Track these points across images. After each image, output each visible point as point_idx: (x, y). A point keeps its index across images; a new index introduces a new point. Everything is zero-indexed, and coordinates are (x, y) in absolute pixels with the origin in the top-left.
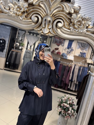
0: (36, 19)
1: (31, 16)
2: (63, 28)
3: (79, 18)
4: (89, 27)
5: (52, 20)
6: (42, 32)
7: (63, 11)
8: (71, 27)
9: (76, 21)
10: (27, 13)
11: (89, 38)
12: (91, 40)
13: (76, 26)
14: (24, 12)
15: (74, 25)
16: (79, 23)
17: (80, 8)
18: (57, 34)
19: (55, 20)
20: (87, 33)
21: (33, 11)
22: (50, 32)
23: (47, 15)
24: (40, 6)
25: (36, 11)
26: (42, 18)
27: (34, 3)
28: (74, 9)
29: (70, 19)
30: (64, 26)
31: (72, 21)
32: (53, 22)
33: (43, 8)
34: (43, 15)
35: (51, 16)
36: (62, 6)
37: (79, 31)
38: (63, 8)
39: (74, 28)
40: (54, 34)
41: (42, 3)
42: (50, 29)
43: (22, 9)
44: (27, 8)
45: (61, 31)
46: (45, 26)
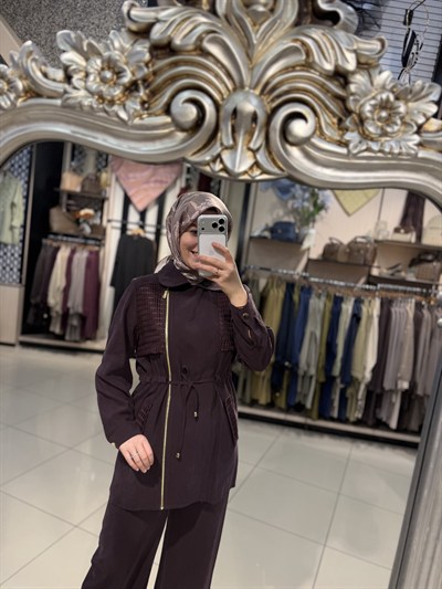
2: (315, 141)
3: (383, 87)
4: (427, 127)
6: (225, 169)
7: (308, 65)
10: (148, 88)
13: (371, 129)
15: (361, 121)
16: (384, 114)
17: (383, 45)
18: (287, 172)
19: (275, 111)
20: (422, 154)
22: (257, 164)
24: (206, 54)
25: (188, 75)
26: (217, 107)
27: (178, 42)
29: (343, 100)
30: (318, 130)
31: (351, 105)
32: (269, 118)
34: (220, 92)
35: (257, 92)
36: (303, 44)
37: (387, 149)
38: (308, 53)
39: (365, 136)
40: (276, 170)
41: (213, 41)
42: (255, 151)
43: (124, 71)
44: (147, 65)
45: (308, 156)
46: (234, 139)
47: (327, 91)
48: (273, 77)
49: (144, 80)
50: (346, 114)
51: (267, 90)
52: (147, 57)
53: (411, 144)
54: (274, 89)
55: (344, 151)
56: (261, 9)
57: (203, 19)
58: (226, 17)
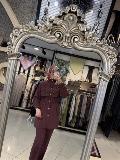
0: (59, 35)
1: (54, 33)
2: (79, 42)
3: (91, 34)
4: (98, 41)
5: (71, 36)
6: (63, 45)
7: (78, 30)
8: (84, 42)
9: (88, 37)
10: (51, 31)
11: (98, 49)
12: (100, 51)
13: (88, 41)
14: (49, 30)
15: (87, 40)
16: (90, 39)
17: (91, 28)
18: (74, 47)
19: (72, 36)
20: (96, 46)
21: (56, 30)
22: (69, 45)
23: (67, 32)
24: (62, 26)
25: (59, 29)
26: (63, 35)
27: (57, 24)
28: (86, 28)
29: (84, 36)
30: (79, 40)
31: (85, 37)
32: (71, 37)
33: (63, 27)
34: (64, 32)
35: (70, 33)
36: (78, 26)
37: (91, 44)
38: (79, 28)
39: (87, 42)
40: (72, 46)
41: (63, 24)
42: (69, 43)
43: (48, 27)
44: (52, 27)
45: (77, 44)
46: (65, 40)
47: (81, 34)
48: (73, 31)
49: (51, 29)
50: (84, 38)
51: (71, 33)
52: (52, 26)
53: (95, 44)
54: (73, 33)
55: (83, 44)
56: (71, 20)
57: (62, 21)
58: (66, 21)
